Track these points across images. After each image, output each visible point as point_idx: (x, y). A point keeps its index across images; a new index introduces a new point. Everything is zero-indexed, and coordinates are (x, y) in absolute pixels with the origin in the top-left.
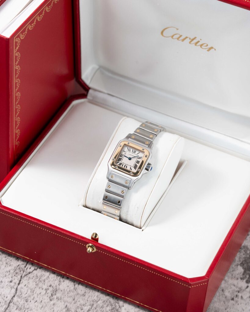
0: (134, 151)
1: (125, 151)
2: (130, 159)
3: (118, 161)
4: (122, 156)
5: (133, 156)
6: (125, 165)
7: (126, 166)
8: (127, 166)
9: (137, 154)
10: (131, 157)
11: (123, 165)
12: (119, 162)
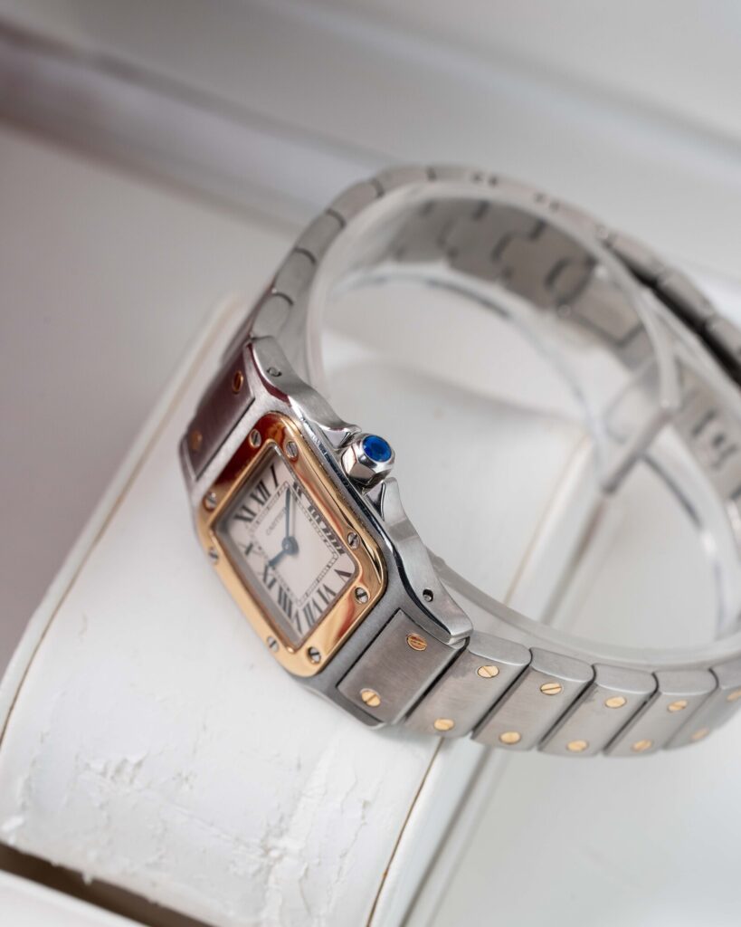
0: (260, 496)
1: (247, 544)
2: (291, 546)
3: (290, 615)
4: (269, 579)
5: (279, 516)
6: (319, 592)
7: (323, 591)
8: (327, 589)
9: (276, 484)
10: (284, 535)
11: (315, 604)
12: (297, 616)
